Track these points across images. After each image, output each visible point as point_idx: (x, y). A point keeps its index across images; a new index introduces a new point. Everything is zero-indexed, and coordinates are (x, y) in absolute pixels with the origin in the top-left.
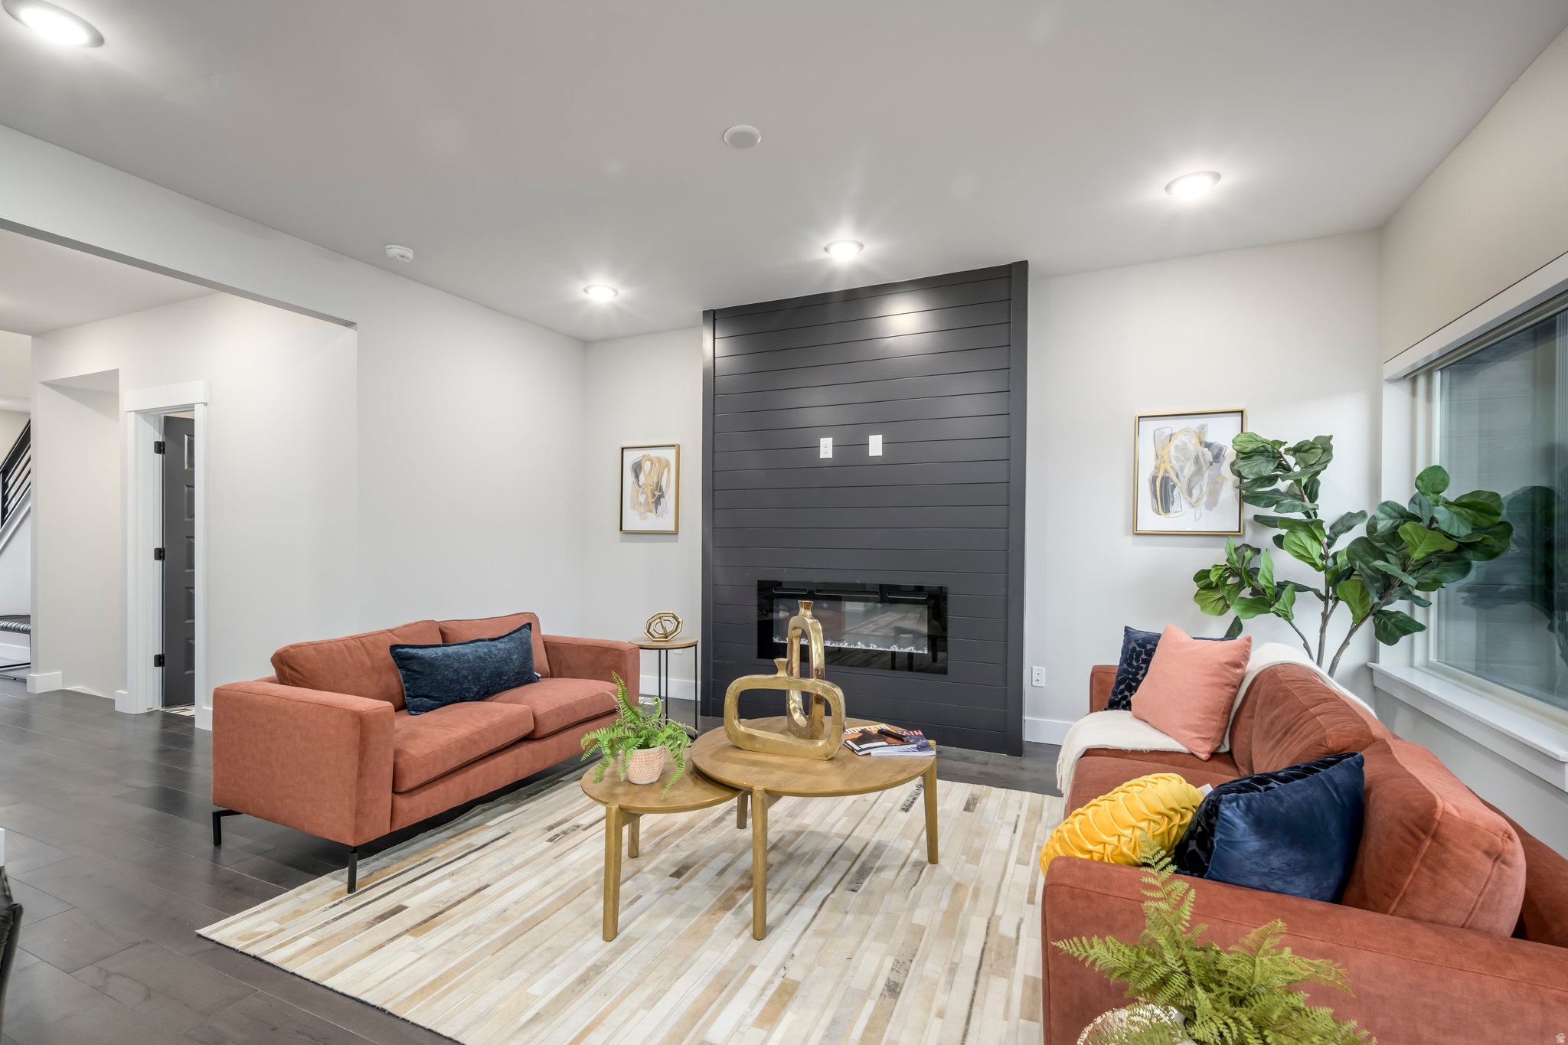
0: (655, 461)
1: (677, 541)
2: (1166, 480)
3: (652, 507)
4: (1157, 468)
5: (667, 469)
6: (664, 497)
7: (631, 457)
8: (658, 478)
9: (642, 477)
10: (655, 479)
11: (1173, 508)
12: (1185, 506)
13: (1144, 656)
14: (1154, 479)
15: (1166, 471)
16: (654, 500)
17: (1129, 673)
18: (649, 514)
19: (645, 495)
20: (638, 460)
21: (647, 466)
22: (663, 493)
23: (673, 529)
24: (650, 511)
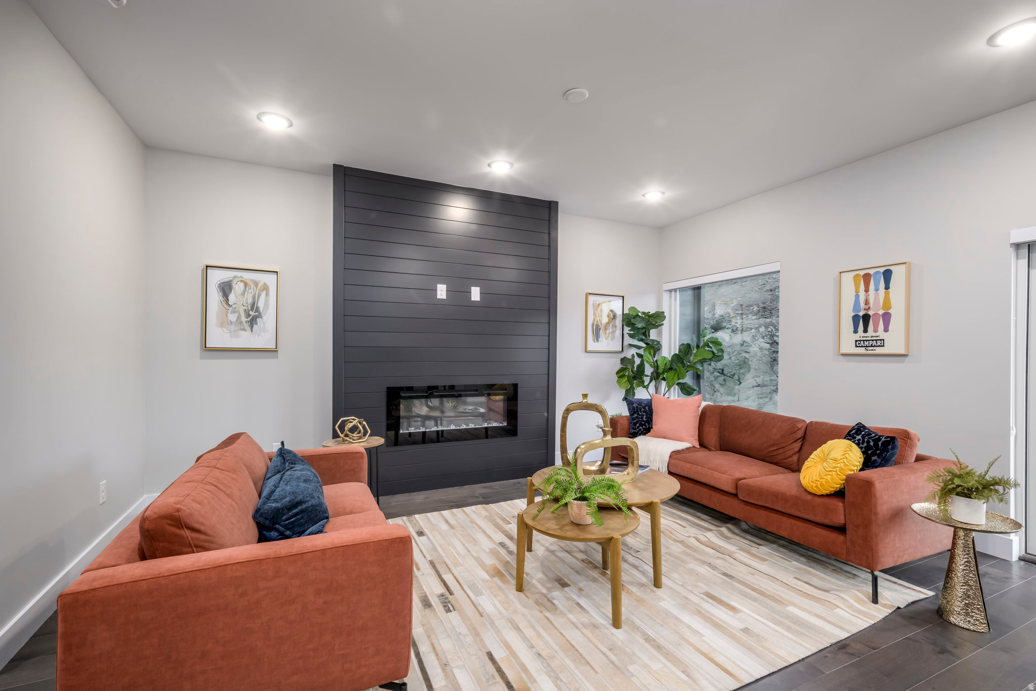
0: (251, 283)
1: (277, 357)
2: (597, 326)
3: (247, 326)
4: (594, 320)
5: (265, 292)
6: (261, 317)
7: (216, 278)
8: (254, 298)
9: (232, 298)
10: (250, 300)
11: (600, 340)
12: (604, 339)
13: (643, 410)
14: (593, 325)
15: (597, 322)
16: (249, 319)
17: (640, 418)
18: (243, 332)
19: (236, 315)
20: (228, 280)
21: (238, 287)
22: (260, 314)
23: (272, 346)
24: (244, 330)
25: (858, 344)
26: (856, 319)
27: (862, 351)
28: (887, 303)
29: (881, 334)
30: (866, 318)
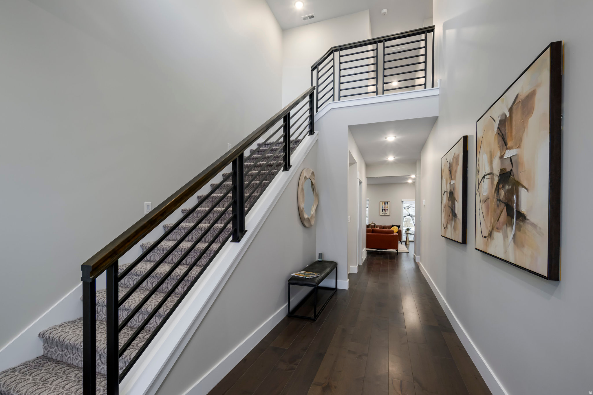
25: (383, 213)
26: (383, 209)
27: (383, 215)
28: (387, 207)
29: (386, 212)
30: (384, 209)
